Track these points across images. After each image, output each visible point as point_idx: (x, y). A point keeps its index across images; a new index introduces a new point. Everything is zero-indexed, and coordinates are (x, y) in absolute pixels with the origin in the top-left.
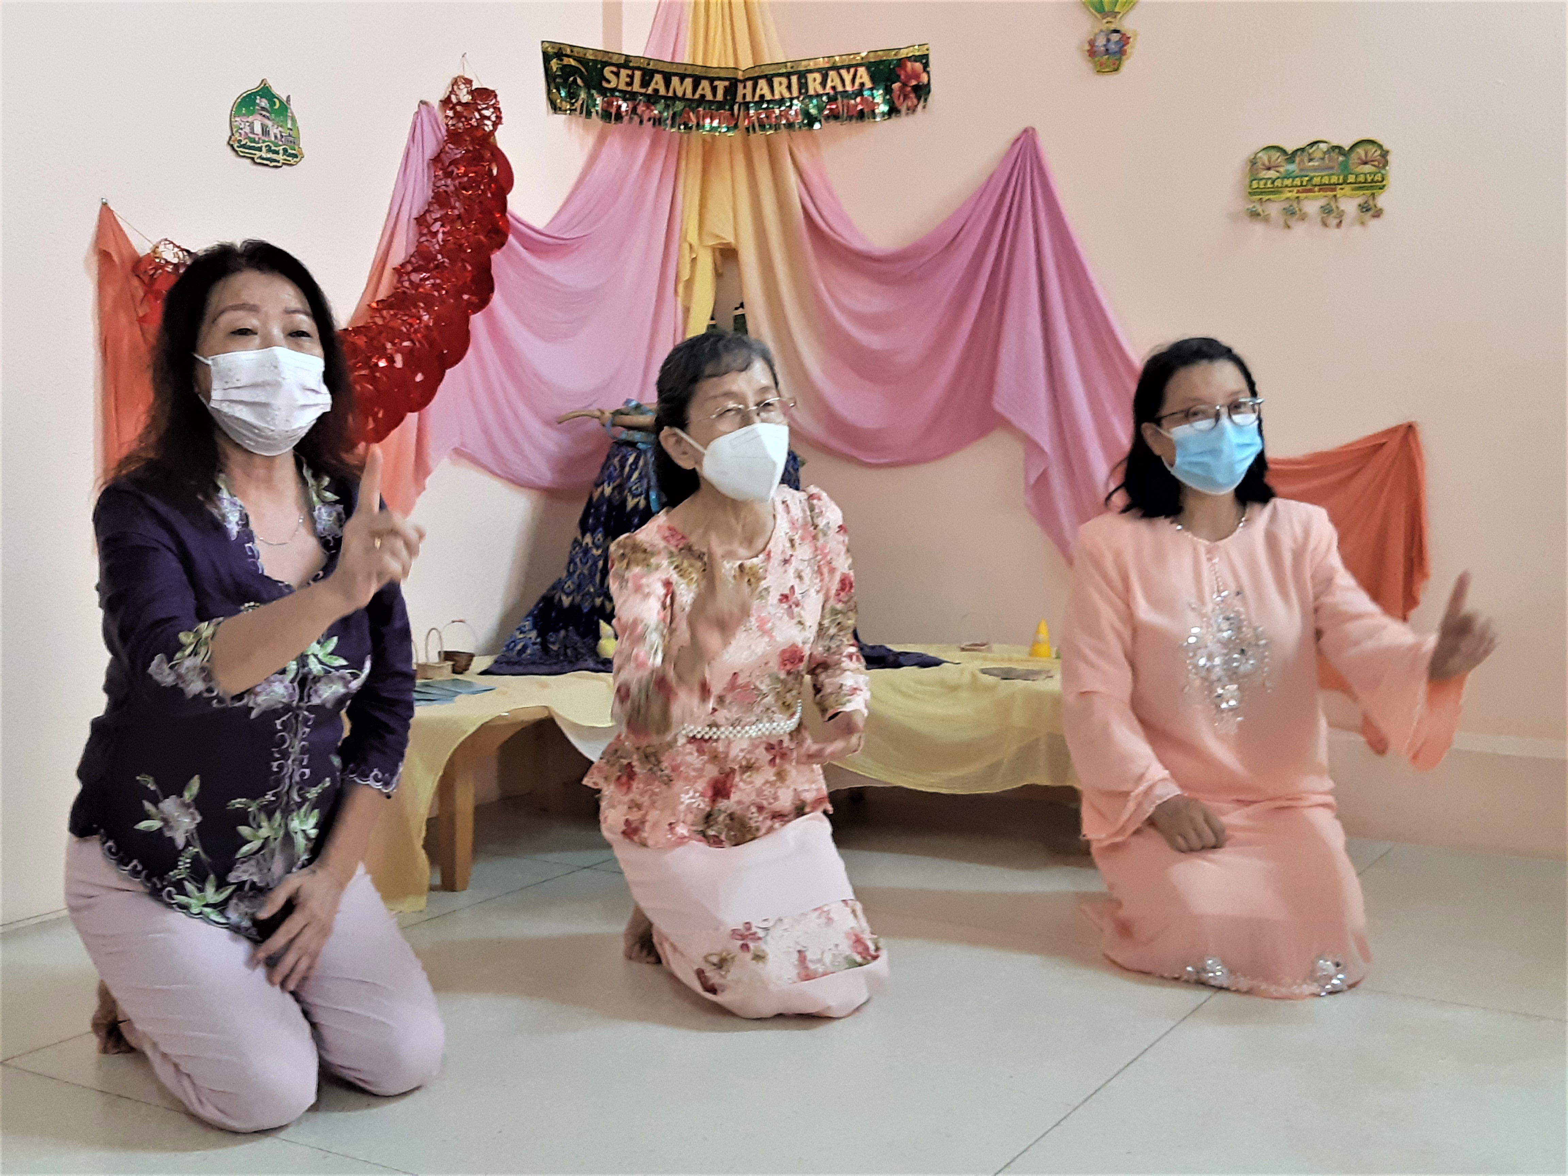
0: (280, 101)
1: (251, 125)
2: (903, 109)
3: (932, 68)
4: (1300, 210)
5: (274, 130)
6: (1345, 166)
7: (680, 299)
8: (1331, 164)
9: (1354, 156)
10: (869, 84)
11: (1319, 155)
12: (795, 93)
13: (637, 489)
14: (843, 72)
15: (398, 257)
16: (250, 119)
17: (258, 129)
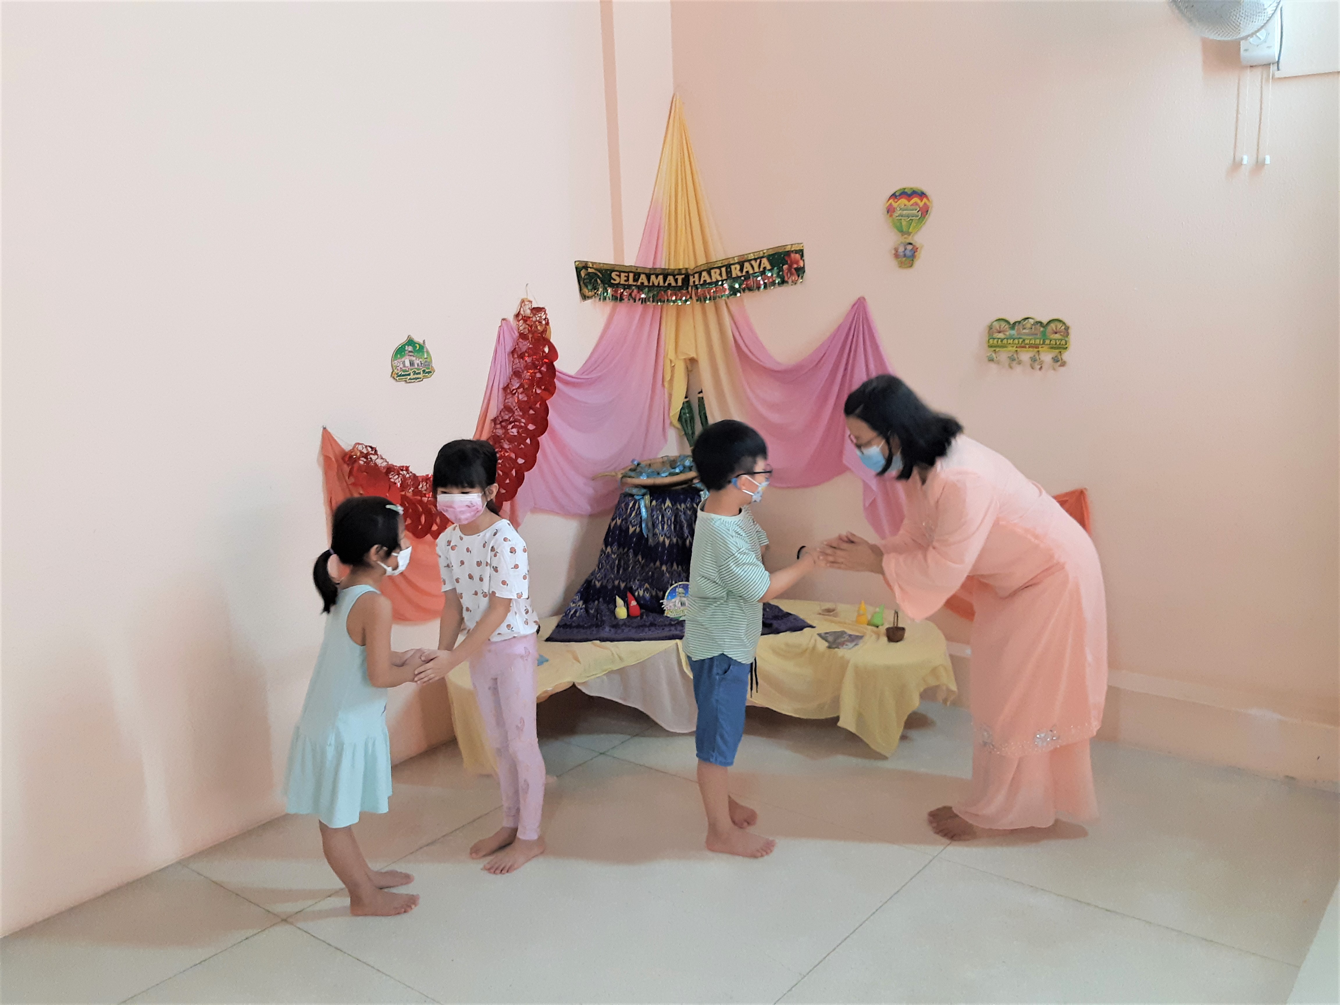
0: (419, 344)
1: (404, 363)
2: (790, 281)
3: (805, 257)
4: (1018, 358)
5: (417, 362)
6: (1044, 334)
7: (666, 390)
8: (1036, 332)
9: (1049, 328)
10: (769, 267)
11: (1029, 326)
12: (724, 277)
13: (635, 521)
14: (753, 262)
15: (493, 413)
16: (403, 360)
17: (407, 364)
